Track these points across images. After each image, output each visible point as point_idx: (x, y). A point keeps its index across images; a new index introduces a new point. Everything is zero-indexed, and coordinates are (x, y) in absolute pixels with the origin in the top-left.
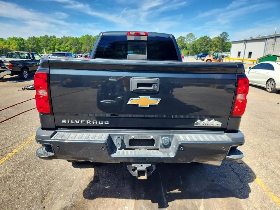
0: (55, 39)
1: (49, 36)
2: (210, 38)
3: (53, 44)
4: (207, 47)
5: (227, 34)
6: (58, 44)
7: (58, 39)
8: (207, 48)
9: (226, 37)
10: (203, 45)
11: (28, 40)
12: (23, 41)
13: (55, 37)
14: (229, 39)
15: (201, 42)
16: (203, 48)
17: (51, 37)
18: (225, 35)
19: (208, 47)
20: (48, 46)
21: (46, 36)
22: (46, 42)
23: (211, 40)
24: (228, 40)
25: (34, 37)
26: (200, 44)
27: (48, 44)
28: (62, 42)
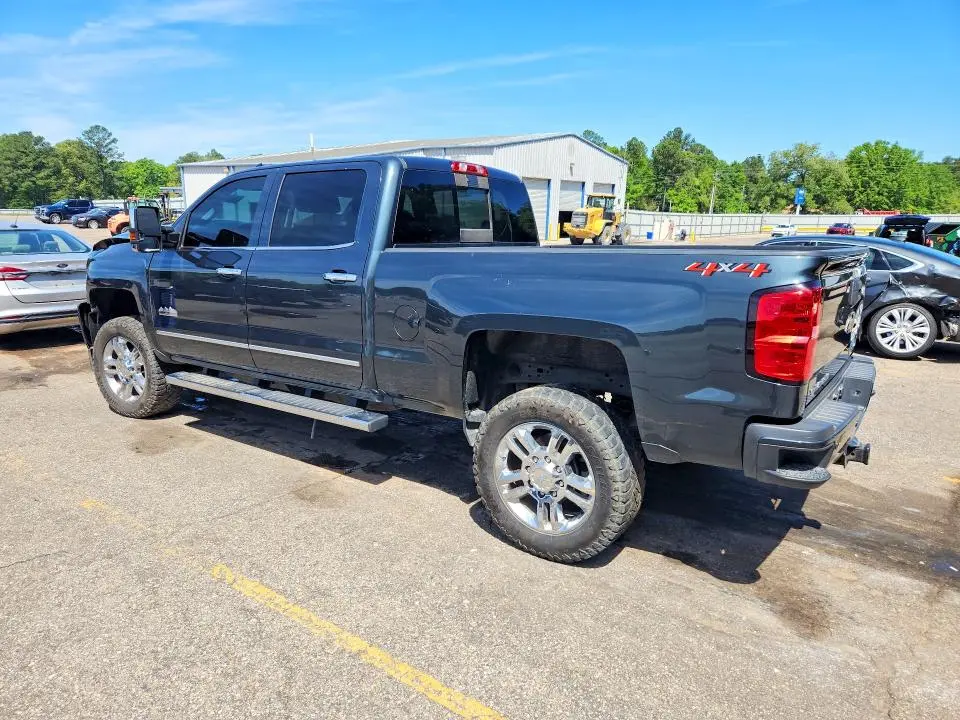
2: (46, 140)
4: (42, 174)
5: (110, 134)
8: (42, 178)
9: (110, 143)
10: (24, 166)
14: (120, 152)
15: (11, 156)
16: (26, 176)
18: (101, 136)
19: (48, 177)
23: (52, 149)
24: (120, 156)
26: (9, 162)
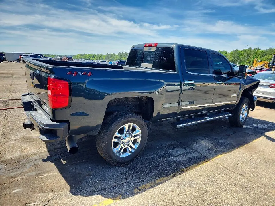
0: (258, 51)
1: (253, 49)
3: (255, 57)
6: (260, 57)
7: (263, 51)
11: (231, 53)
12: (226, 54)
13: (259, 50)
17: (255, 50)
20: (248, 58)
21: (250, 49)
22: (248, 55)
25: (237, 50)
27: (249, 57)
28: (266, 54)
